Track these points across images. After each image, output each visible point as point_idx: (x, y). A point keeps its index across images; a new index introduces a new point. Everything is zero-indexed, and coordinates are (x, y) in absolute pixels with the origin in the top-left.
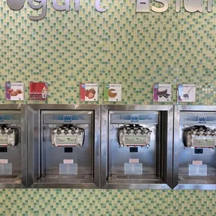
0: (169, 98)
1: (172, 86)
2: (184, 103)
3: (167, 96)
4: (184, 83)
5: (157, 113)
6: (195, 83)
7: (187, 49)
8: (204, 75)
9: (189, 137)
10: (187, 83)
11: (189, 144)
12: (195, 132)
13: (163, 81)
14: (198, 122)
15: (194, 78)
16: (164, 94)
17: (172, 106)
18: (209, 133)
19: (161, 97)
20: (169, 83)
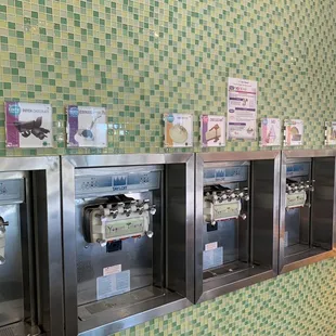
0: (49, 138)
1: (54, 110)
2: (83, 149)
3: (41, 133)
4: (81, 104)
5: (20, 176)
6: (104, 106)
7: (83, 26)
8: (121, 89)
9: (94, 222)
10: (87, 105)
11: (95, 236)
12: (107, 212)
13: (31, 95)
14: (110, 188)
15: (101, 94)
16: (35, 128)
17: (55, 159)
18: (134, 208)
19: (26, 135)
20: (46, 102)
